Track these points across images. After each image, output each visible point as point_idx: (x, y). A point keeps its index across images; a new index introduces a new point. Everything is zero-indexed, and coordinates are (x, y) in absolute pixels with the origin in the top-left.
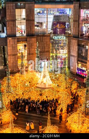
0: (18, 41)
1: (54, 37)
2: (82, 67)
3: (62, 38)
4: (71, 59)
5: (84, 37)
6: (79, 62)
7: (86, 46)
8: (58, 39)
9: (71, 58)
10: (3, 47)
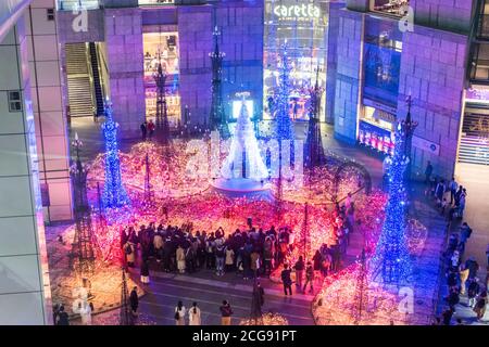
0: (144, 24)
1: (279, 11)
2: (377, 120)
3: (306, 11)
4: (337, 91)
5: (389, 8)
6: (366, 101)
7: (394, 43)
8: (293, 15)
9: (338, 86)
10: (92, 45)
